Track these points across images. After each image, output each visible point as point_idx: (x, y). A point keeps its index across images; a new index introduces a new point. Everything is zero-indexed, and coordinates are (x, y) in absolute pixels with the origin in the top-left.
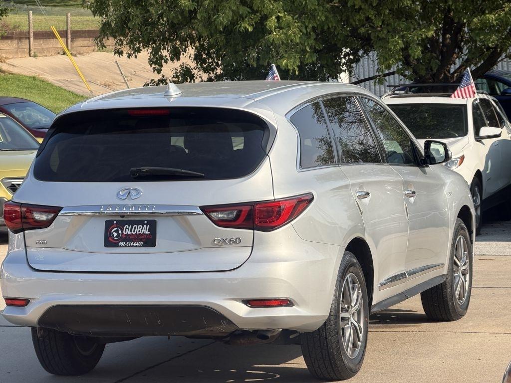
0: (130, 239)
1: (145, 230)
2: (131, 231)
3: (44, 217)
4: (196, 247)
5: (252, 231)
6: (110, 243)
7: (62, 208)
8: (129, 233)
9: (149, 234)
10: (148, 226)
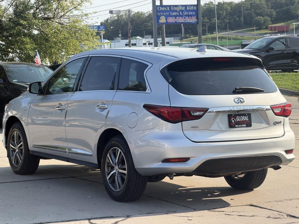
0: (239, 123)
1: (246, 118)
2: (240, 119)
3: (197, 114)
4: (267, 126)
5: (283, 117)
6: (231, 126)
7: (208, 109)
8: (239, 120)
9: (248, 121)
10: (247, 116)
